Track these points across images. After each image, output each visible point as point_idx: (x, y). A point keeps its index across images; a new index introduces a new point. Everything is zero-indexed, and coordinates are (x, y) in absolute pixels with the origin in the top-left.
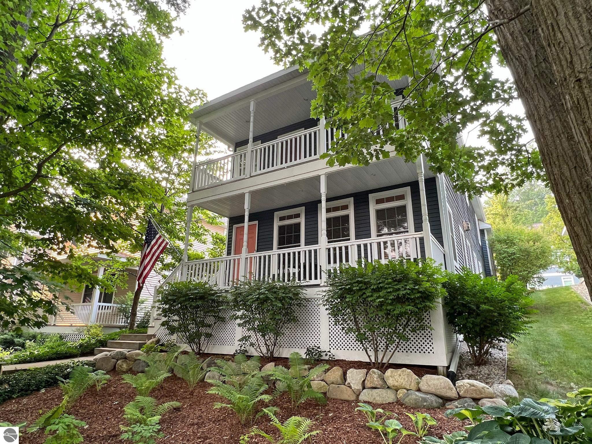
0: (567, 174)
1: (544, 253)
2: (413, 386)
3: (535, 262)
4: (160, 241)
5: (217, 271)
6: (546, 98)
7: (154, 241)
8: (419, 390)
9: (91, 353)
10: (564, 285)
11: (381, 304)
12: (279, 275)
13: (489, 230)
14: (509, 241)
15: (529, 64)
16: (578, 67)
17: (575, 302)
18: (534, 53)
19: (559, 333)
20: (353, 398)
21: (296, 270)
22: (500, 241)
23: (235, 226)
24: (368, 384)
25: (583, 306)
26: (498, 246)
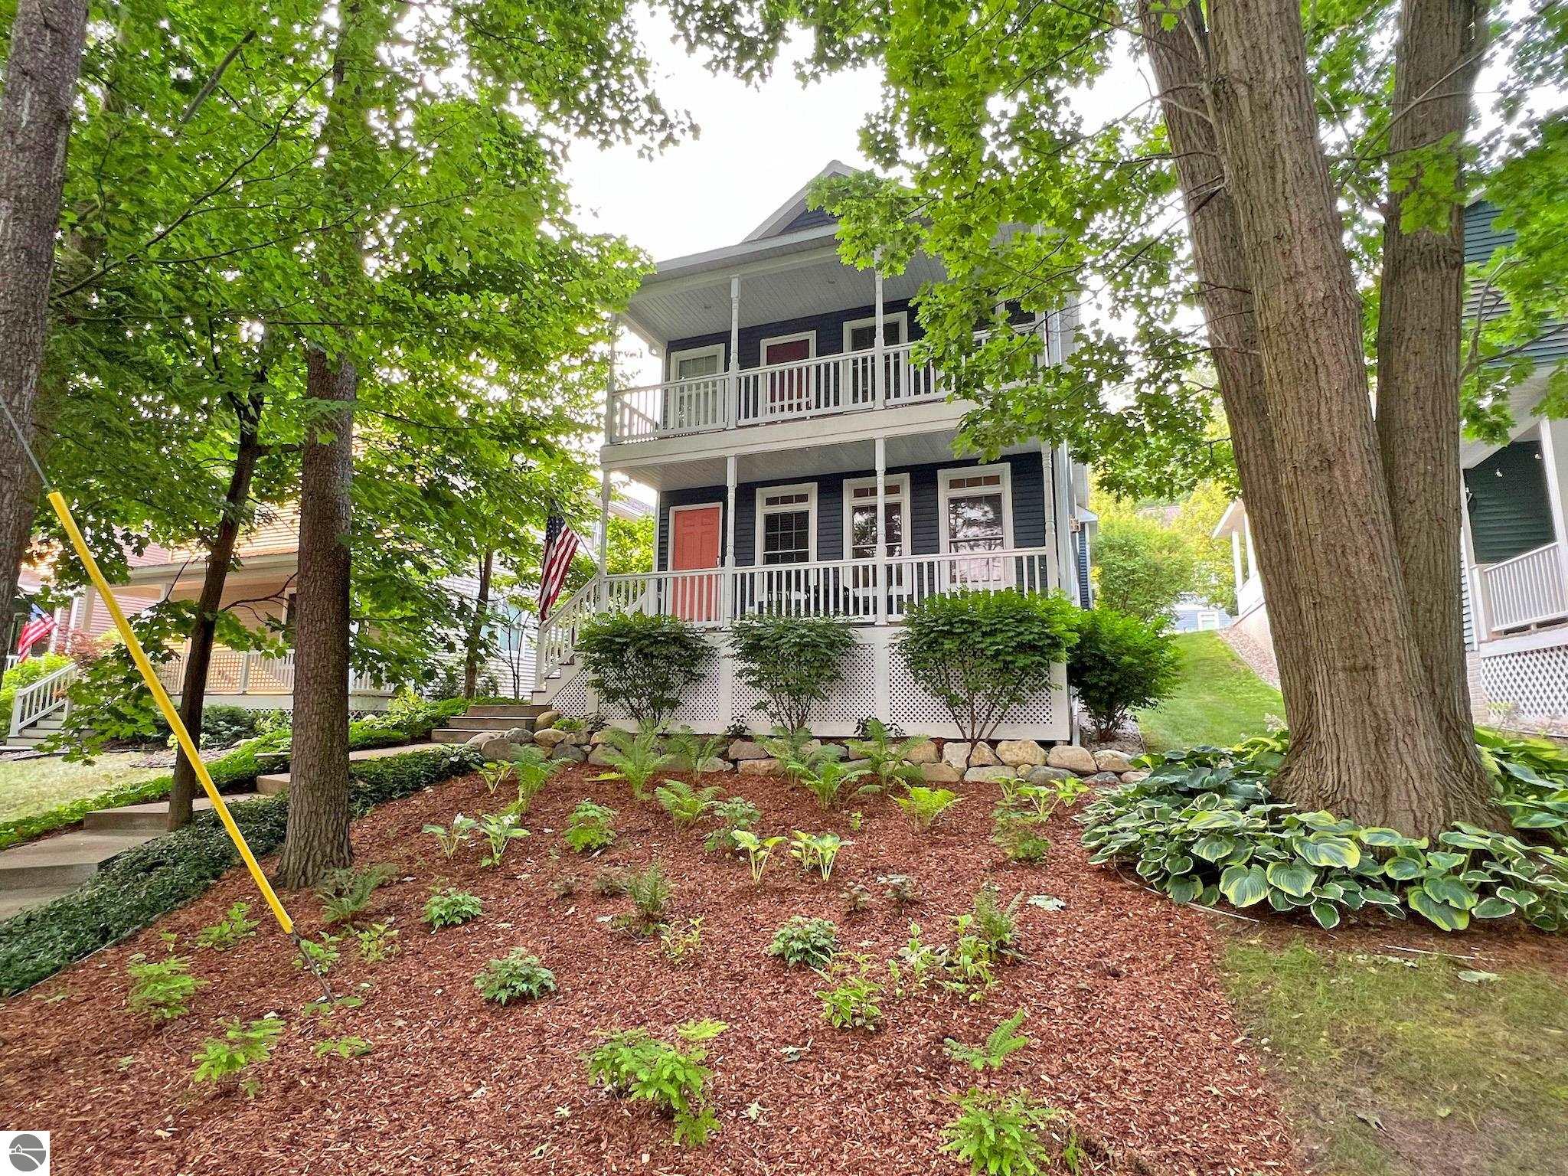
0: (1268, 518)
1: (1184, 571)
2: (1039, 760)
3: (1167, 587)
4: (568, 537)
5: (642, 592)
6: (1257, 429)
7: (560, 538)
8: (1047, 765)
9: (427, 738)
10: (1201, 629)
11: (998, 653)
12: (770, 604)
13: (1093, 525)
14: (1128, 549)
15: (1242, 382)
16: (1295, 457)
17: (1222, 659)
18: (1249, 370)
19: (1197, 707)
20: (956, 779)
21: (802, 596)
22: (1112, 548)
23: (673, 509)
24: (974, 761)
25: (1235, 666)
26: (1109, 556)
